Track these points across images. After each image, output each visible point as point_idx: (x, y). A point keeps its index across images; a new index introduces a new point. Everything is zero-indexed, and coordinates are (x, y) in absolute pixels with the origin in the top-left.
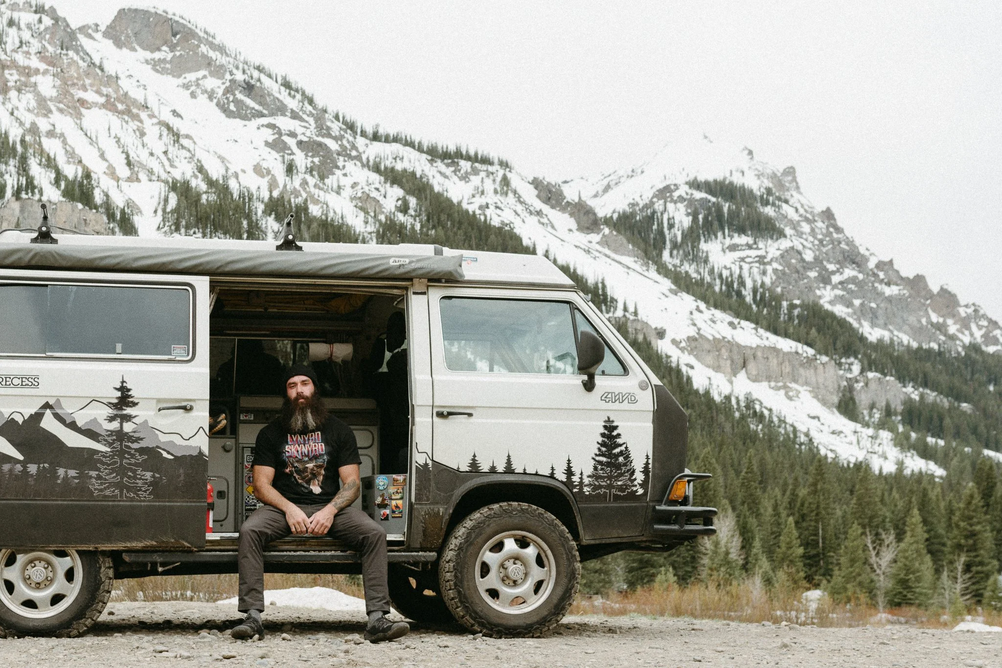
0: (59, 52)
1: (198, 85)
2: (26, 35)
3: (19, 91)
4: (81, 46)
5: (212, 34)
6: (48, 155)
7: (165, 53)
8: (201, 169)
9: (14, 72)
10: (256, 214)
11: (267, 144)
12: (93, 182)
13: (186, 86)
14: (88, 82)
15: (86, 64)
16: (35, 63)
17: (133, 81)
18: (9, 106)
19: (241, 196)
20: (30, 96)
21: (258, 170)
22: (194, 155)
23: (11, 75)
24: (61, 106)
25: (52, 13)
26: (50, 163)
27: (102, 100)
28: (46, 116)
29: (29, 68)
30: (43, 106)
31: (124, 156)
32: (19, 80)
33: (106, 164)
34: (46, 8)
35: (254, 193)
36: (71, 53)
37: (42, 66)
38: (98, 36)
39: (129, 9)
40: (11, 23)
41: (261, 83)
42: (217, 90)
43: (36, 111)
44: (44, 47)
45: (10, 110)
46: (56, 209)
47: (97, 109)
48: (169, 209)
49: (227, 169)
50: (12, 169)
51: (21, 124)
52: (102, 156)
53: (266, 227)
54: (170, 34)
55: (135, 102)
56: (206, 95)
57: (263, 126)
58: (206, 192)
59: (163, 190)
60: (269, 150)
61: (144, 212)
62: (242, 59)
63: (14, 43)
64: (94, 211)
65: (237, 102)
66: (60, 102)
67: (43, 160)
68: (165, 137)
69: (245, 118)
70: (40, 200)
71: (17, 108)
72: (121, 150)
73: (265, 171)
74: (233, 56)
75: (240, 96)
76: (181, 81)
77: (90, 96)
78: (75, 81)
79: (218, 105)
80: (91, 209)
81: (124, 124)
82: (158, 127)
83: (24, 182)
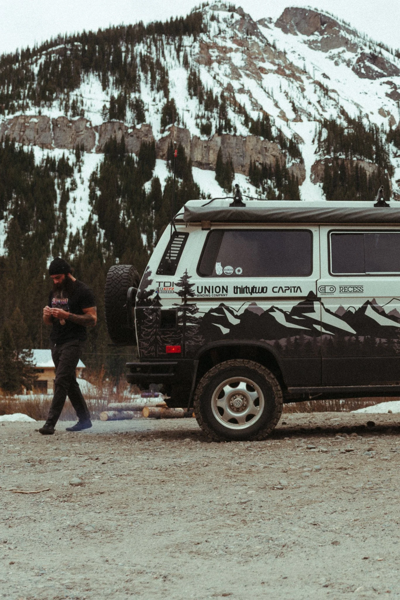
0: (245, 37)
1: (339, 57)
2: (223, 26)
3: (219, 62)
4: (260, 32)
5: (347, 22)
6: (240, 105)
7: (316, 37)
8: (343, 112)
9: (216, 50)
10: (381, 141)
11: (387, 95)
12: (270, 122)
13: (332, 58)
14: (265, 56)
15: (264, 45)
16: (229, 44)
17: (296, 55)
18: (213, 73)
19: (371, 129)
20: (227, 66)
21: (382, 112)
22: (338, 103)
23: (214, 52)
24: (248, 72)
25: (240, 11)
26: (241, 110)
27: (275, 68)
28: (237, 79)
29: (225, 47)
30: (235, 73)
31: (291, 104)
32: (219, 56)
33: (279, 110)
34: (236, 7)
35: (380, 127)
36: (253, 37)
37: (234, 46)
38: (272, 26)
39: (292, 8)
40: (213, 18)
41: (382, 55)
42: (352, 60)
43: (231, 76)
44: (235, 34)
45: (213, 75)
46: (246, 141)
47: (272, 73)
48: (322, 140)
49: (361, 112)
50: (215, 115)
51: (221, 85)
52: (276, 105)
53: (388, 150)
54: (319, 24)
55: (297, 69)
56: (345, 63)
57: (384, 83)
58: (347, 128)
59: (318, 126)
60: (389, 99)
61: (305, 142)
62: (368, 39)
63: (215, 31)
64: (272, 142)
65: (366, 68)
66: (247, 70)
67: (237, 108)
68: (318, 92)
69: (372, 78)
70: (235, 135)
71: (218, 74)
72: (289, 101)
73: (386, 113)
74: (362, 37)
75: (368, 64)
76: (328, 54)
77: (267, 65)
78: (257, 56)
79: (353, 69)
80: (269, 140)
81: (290, 83)
82: (313, 85)
83: (224, 123)
